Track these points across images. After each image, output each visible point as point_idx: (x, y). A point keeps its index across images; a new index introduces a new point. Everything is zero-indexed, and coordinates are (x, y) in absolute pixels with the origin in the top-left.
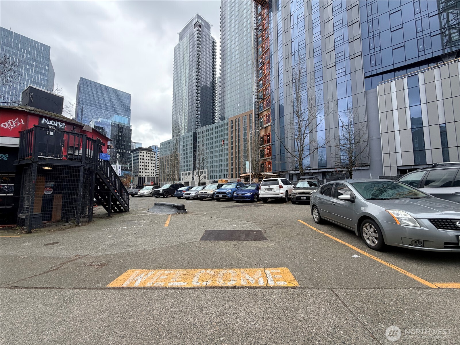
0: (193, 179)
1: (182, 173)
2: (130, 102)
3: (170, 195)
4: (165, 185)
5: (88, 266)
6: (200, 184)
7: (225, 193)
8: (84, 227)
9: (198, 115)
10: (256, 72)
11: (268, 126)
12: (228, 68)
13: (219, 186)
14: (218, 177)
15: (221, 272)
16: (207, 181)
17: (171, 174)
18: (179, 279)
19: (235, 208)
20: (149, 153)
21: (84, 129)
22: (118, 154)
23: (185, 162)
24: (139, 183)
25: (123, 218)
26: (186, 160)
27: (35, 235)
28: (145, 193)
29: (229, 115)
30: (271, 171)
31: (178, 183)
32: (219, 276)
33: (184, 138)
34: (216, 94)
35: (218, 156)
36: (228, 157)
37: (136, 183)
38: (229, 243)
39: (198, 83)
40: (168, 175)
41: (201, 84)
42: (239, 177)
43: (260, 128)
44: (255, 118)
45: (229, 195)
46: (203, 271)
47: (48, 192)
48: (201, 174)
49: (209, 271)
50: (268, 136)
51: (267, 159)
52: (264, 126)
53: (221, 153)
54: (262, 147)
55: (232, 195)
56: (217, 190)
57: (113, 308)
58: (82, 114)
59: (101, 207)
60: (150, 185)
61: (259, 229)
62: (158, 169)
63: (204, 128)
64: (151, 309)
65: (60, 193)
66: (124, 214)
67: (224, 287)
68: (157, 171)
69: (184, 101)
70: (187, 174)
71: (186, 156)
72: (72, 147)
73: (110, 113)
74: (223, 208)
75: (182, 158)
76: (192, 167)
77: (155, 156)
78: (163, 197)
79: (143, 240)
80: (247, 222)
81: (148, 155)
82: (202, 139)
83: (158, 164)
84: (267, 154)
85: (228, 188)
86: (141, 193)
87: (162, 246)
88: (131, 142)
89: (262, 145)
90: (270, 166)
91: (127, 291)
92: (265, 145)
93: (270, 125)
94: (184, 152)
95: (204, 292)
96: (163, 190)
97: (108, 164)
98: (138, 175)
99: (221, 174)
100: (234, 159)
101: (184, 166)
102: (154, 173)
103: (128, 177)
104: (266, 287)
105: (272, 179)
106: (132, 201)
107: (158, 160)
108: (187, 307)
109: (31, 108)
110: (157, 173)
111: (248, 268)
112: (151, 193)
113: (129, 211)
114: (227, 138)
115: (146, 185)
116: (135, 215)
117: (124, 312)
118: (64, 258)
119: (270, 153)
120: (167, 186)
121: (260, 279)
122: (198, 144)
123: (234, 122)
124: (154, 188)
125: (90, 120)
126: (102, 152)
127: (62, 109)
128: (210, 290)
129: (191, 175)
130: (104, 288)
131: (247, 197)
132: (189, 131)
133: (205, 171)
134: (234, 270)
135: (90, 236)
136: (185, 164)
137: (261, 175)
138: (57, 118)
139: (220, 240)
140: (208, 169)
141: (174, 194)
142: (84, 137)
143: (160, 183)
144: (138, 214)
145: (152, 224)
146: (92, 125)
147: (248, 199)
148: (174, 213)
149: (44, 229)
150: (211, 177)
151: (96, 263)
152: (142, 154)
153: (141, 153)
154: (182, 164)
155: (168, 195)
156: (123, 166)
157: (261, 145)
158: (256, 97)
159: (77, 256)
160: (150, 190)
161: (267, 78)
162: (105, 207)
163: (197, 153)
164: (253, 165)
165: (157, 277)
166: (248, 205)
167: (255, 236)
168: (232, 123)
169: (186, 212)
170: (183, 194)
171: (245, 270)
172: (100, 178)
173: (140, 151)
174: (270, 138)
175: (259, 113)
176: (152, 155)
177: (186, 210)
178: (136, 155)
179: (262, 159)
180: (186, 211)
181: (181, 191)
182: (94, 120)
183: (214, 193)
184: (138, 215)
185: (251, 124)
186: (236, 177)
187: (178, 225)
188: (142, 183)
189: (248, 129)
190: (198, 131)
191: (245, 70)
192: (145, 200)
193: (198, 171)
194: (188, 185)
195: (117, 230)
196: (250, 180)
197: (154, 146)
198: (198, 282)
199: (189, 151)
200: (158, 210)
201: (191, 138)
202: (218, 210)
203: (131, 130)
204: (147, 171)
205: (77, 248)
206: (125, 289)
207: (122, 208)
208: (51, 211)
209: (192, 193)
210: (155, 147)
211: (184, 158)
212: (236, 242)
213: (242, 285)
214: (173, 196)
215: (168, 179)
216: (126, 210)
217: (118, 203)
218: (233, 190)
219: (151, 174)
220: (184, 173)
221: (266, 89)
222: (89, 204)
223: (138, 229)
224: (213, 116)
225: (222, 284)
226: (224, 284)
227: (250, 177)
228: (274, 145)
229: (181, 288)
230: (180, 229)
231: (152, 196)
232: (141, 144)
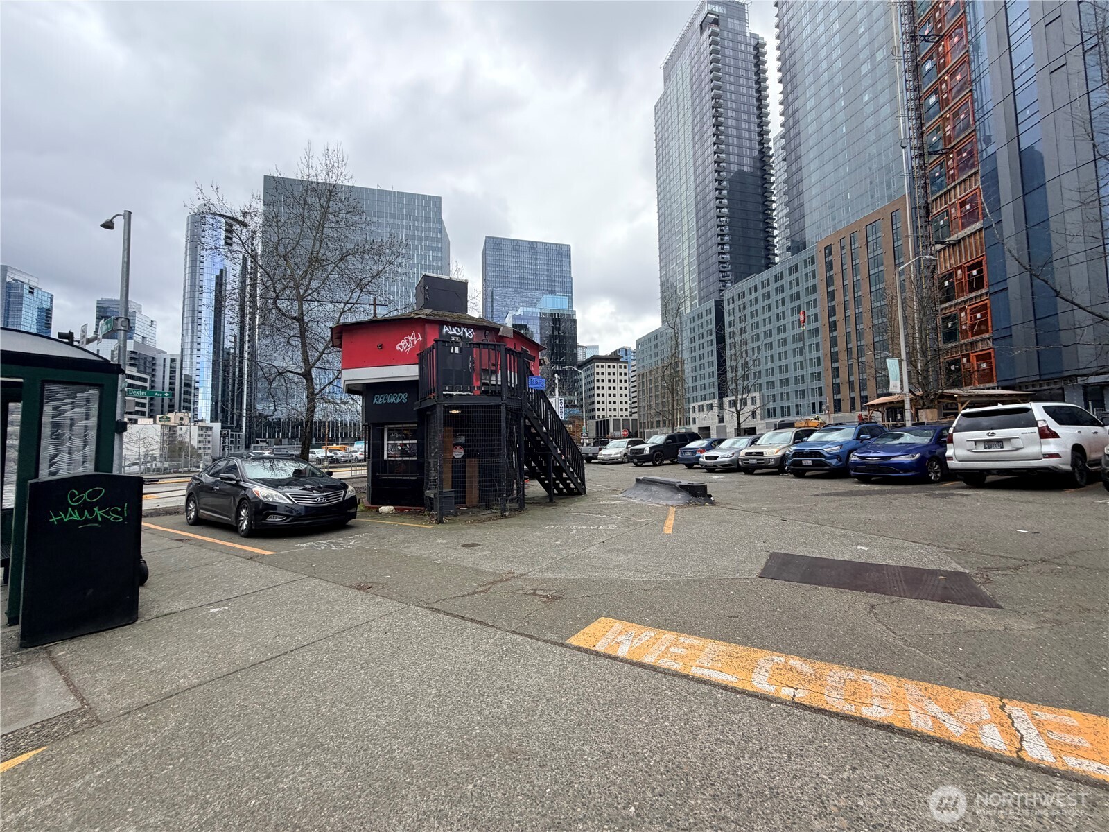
0: (722, 420)
1: (691, 405)
2: (570, 262)
3: (666, 459)
4: (653, 437)
5: (530, 594)
6: (741, 432)
7: (820, 455)
8: (514, 521)
9: (724, 254)
10: (910, 76)
11: (969, 236)
12: (808, 100)
13: (800, 437)
14: (793, 411)
15: (835, 674)
16: (759, 424)
17: (667, 409)
18: (716, 665)
19: (857, 498)
20: (614, 367)
21: (500, 334)
22: (556, 375)
23: (698, 377)
24: (597, 435)
25: (576, 507)
26: (699, 373)
27: (447, 526)
28: (613, 456)
29: (817, 232)
30: (991, 381)
31: (684, 431)
32: (830, 682)
33: (692, 320)
34: (772, 184)
35: (790, 353)
36: (820, 354)
37: (593, 433)
38: (848, 595)
39: (719, 172)
40: (658, 413)
41: (729, 172)
42: (863, 408)
43: (938, 247)
44: (914, 221)
45: (834, 462)
46: (779, 659)
47: (459, 454)
48: (741, 406)
49: (795, 662)
50: (971, 268)
51: (972, 343)
52: (954, 238)
53: (799, 344)
54: (950, 307)
55: (844, 460)
56: (795, 448)
57: (584, 689)
58: (492, 306)
59: (536, 483)
60: (620, 438)
61: (961, 570)
62: (635, 399)
63: (743, 286)
64: (661, 716)
65: (475, 456)
66: (576, 498)
67: (851, 716)
68: (634, 405)
69: (685, 229)
70: (705, 408)
71: (698, 362)
72: (485, 371)
73: (536, 294)
74: (817, 495)
75: (690, 369)
76: (716, 390)
77: (626, 371)
78: (651, 463)
79: (622, 557)
80: (906, 544)
81: (612, 370)
82: (738, 314)
83: (635, 389)
84: (973, 326)
85: (831, 441)
86: (604, 455)
87: (664, 578)
88: (576, 346)
89: (948, 300)
90: (989, 364)
91: (605, 662)
92: (963, 299)
93: (980, 230)
94: (693, 354)
95: (789, 714)
96: (651, 448)
97: (543, 395)
98: (594, 417)
99: (800, 401)
100: (843, 356)
101: (695, 389)
102: (626, 410)
103: (577, 422)
104: (1017, 760)
105: (1000, 407)
106: (590, 471)
107: (635, 378)
108: (748, 740)
109: (428, 311)
110: (634, 410)
111: (929, 682)
112: (625, 454)
113: (585, 493)
114: (815, 300)
115: (613, 438)
116: (597, 503)
117: (604, 704)
118: (492, 574)
119: (984, 322)
120: (658, 439)
121: (986, 727)
122: (728, 330)
123: (836, 249)
124: (629, 443)
125: (505, 314)
126: (532, 374)
127: (467, 301)
128: (806, 713)
129: (716, 410)
130: (562, 645)
131: (901, 467)
132: (702, 300)
133: (753, 398)
134: (881, 678)
135: (525, 538)
136: (699, 383)
137: (951, 397)
138: (462, 321)
139: (819, 585)
140: (760, 390)
141: (677, 457)
142: (503, 349)
143: (641, 433)
144: (602, 500)
145: (636, 524)
146: (509, 322)
147: (902, 474)
148: (682, 502)
149: (458, 518)
150: (771, 413)
151: (541, 592)
152: (600, 370)
153: (598, 368)
154: (690, 384)
155: (662, 460)
156: (566, 398)
157: (942, 303)
158: (915, 152)
159: (510, 572)
160: (622, 449)
161: (958, 77)
162: (541, 482)
163: (728, 353)
164: (916, 367)
165: (664, 648)
166: (907, 492)
167: (945, 588)
168: (830, 253)
169: (712, 503)
170: (699, 457)
171: (923, 688)
172: (532, 425)
173: (596, 364)
174: (980, 272)
175: (929, 200)
176: (620, 371)
177: (711, 496)
178: (588, 373)
179: (950, 345)
180: (712, 498)
181: (694, 451)
182: (511, 313)
183: (784, 456)
184: (604, 502)
185: (900, 243)
186: (853, 408)
187: (694, 531)
188: (605, 434)
189: (888, 260)
190: (727, 295)
191: (867, 82)
192: (612, 470)
193: (733, 398)
194: (708, 436)
195: (569, 531)
196: (908, 414)
197: (623, 348)
198: (768, 683)
199: (705, 351)
200: (645, 493)
201: (709, 317)
202: (803, 503)
203: (574, 321)
204: (612, 406)
205: (508, 557)
206: (600, 656)
207: (572, 486)
208: (465, 487)
209: (723, 454)
210: (626, 350)
211: (694, 369)
212: (874, 598)
213: (914, 728)
214: (673, 463)
215: (658, 422)
216: (579, 492)
217: (564, 475)
218: (847, 448)
219: (621, 413)
220: (696, 407)
221: (956, 115)
222: (518, 477)
223: (608, 532)
224: (768, 247)
225: (844, 708)
226: (849, 709)
227: (907, 406)
228: (1001, 295)
229: (725, 688)
230: (702, 542)
231: (628, 462)
232: (597, 347)
